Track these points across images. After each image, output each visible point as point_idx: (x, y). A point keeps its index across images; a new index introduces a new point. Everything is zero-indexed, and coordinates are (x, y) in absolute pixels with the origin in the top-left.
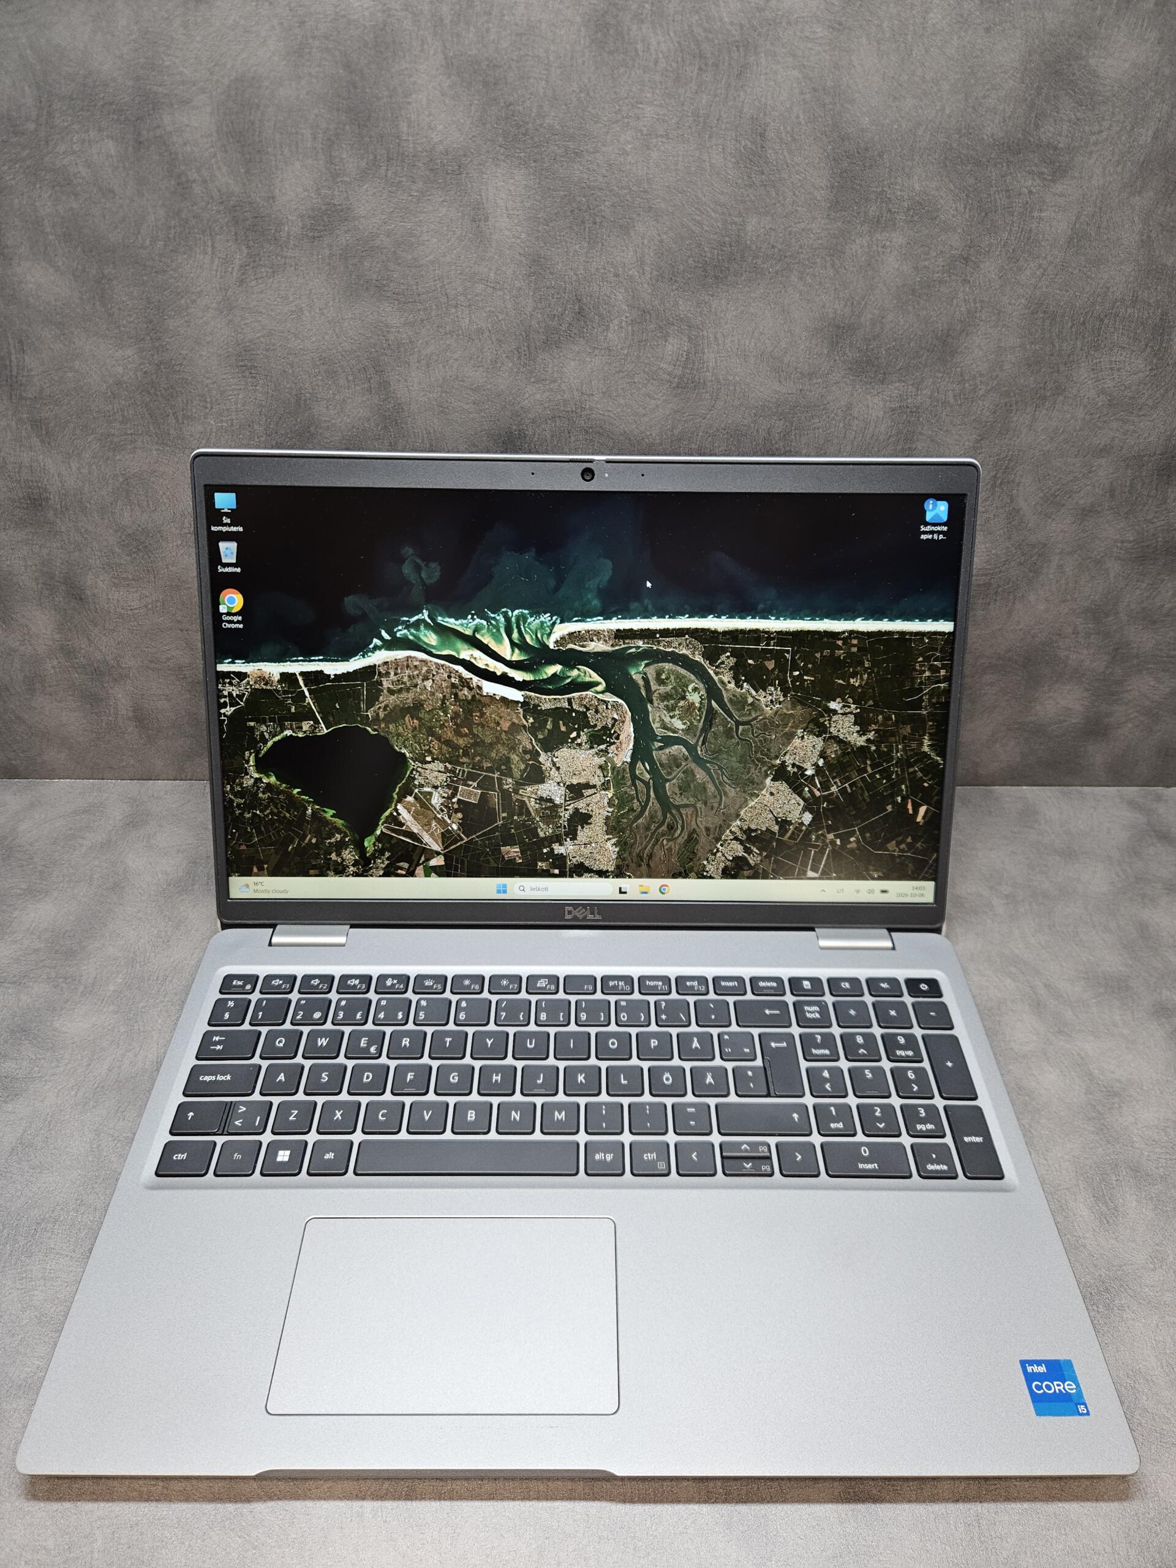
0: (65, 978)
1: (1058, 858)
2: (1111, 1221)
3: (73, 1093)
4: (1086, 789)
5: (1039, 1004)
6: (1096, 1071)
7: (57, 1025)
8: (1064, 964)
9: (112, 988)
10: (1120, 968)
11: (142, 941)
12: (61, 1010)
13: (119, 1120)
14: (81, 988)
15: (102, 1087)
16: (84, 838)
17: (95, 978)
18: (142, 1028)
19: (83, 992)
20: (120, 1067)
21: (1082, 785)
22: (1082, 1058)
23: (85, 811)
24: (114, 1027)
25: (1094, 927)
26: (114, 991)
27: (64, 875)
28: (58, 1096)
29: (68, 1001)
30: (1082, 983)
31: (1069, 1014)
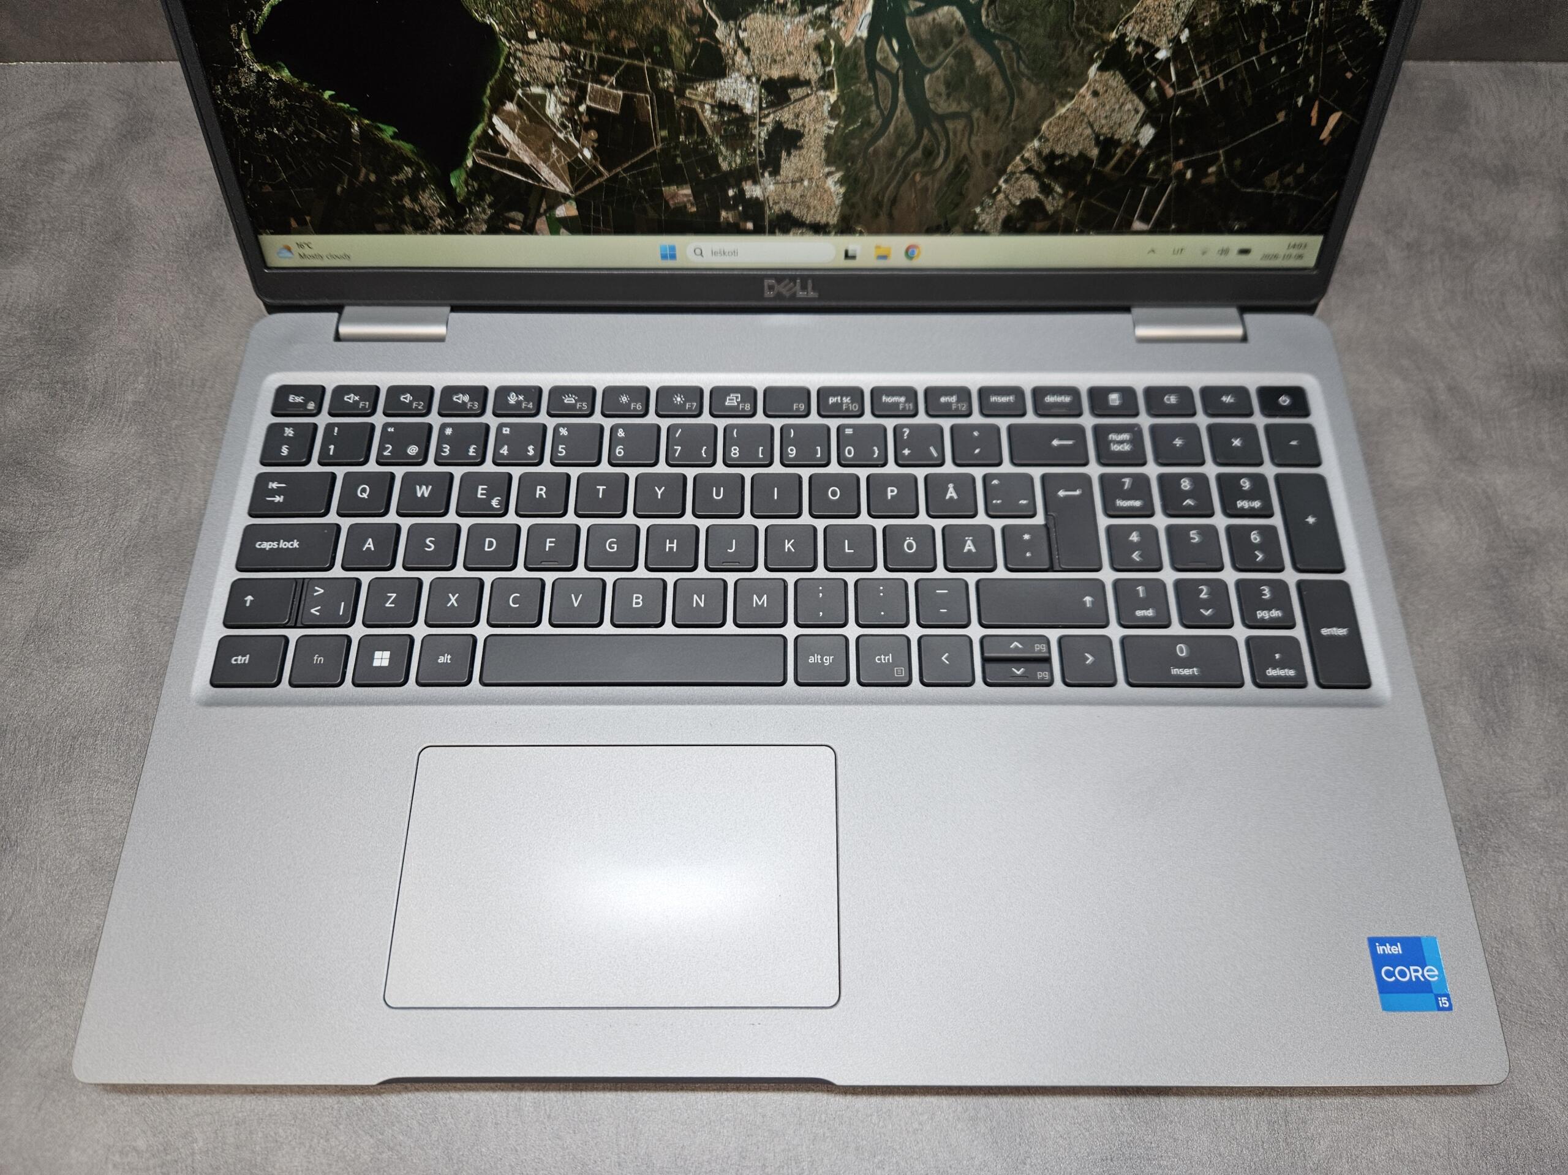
0: (65, 383)
1: (1488, 182)
2: (1498, 731)
3: (96, 555)
4: (1543, 66)
5: (1436, 417)
6: (1505, 518)
7: (61, 453)
8: (1479, 353)
9: (130, 398)
10: (1559, 360)
11: (165, 324)
12: (65, 432)
13: (163, 592)
14: (88, 399)
15: (135, 546)
16: (64, 160)
17: (107, 382)
18: (179, 459)
19: (91, 405)
20: (155, 516)
21: (1536, 60)
22: (1488, 498)
23: (63, 115)
24: (141, 457)
25: (1529, 293)
26: (135, 403)
27: (43, 221)
28: (76, 559)
29: (72, 417)
30: (1503, 382)
31: (1478, 433)
